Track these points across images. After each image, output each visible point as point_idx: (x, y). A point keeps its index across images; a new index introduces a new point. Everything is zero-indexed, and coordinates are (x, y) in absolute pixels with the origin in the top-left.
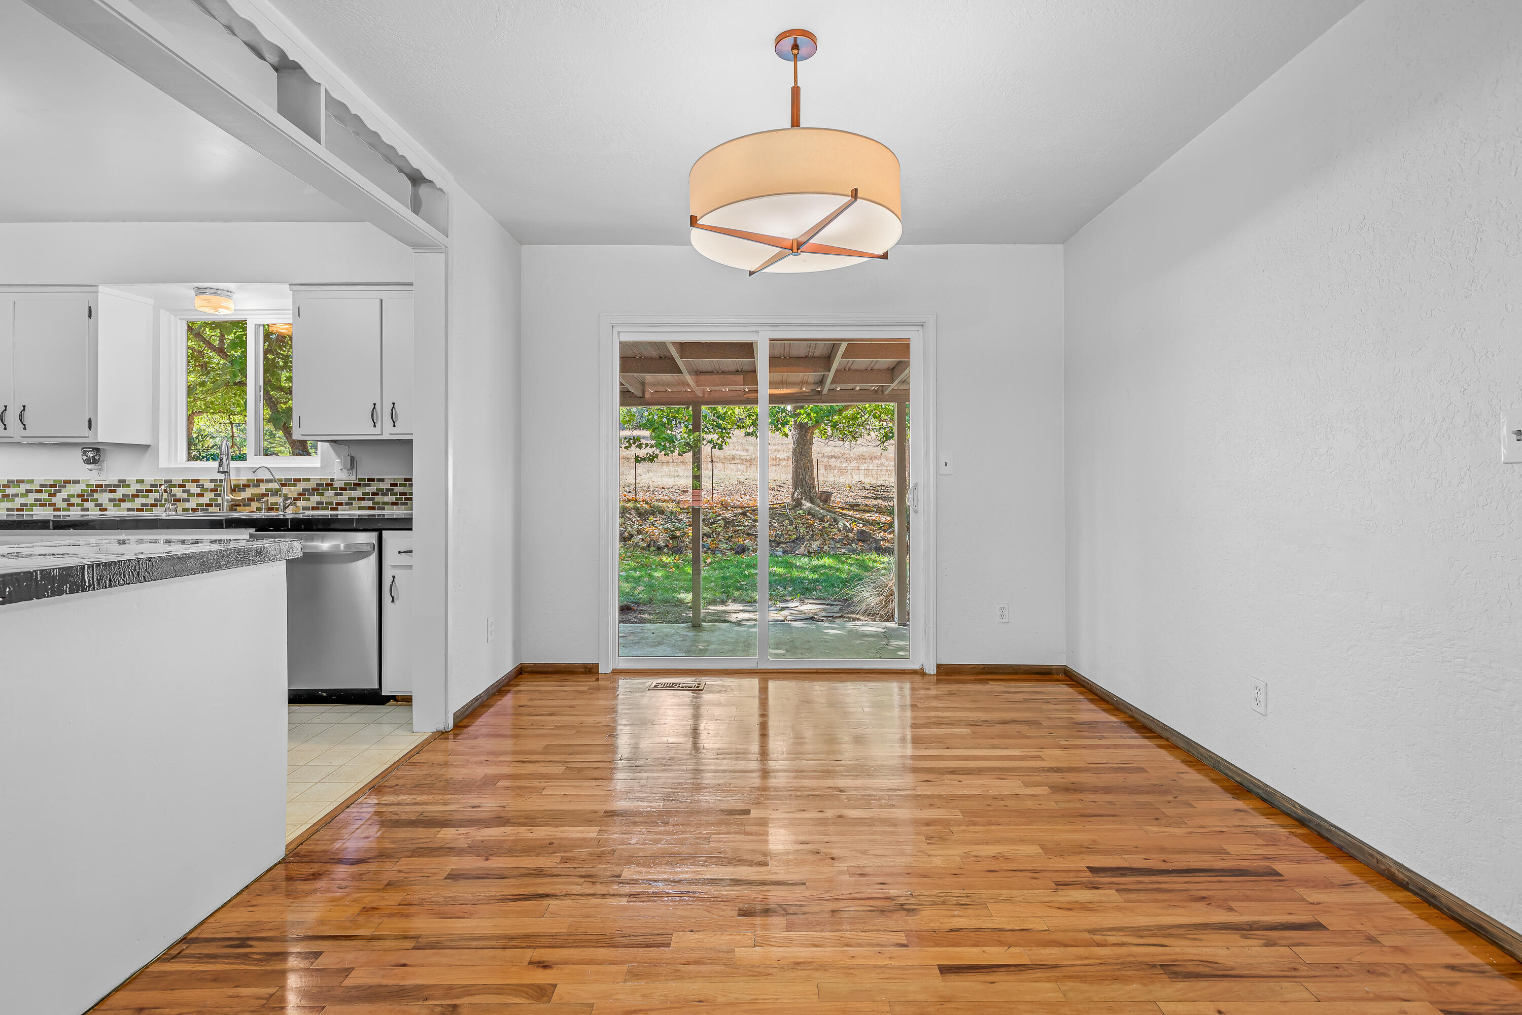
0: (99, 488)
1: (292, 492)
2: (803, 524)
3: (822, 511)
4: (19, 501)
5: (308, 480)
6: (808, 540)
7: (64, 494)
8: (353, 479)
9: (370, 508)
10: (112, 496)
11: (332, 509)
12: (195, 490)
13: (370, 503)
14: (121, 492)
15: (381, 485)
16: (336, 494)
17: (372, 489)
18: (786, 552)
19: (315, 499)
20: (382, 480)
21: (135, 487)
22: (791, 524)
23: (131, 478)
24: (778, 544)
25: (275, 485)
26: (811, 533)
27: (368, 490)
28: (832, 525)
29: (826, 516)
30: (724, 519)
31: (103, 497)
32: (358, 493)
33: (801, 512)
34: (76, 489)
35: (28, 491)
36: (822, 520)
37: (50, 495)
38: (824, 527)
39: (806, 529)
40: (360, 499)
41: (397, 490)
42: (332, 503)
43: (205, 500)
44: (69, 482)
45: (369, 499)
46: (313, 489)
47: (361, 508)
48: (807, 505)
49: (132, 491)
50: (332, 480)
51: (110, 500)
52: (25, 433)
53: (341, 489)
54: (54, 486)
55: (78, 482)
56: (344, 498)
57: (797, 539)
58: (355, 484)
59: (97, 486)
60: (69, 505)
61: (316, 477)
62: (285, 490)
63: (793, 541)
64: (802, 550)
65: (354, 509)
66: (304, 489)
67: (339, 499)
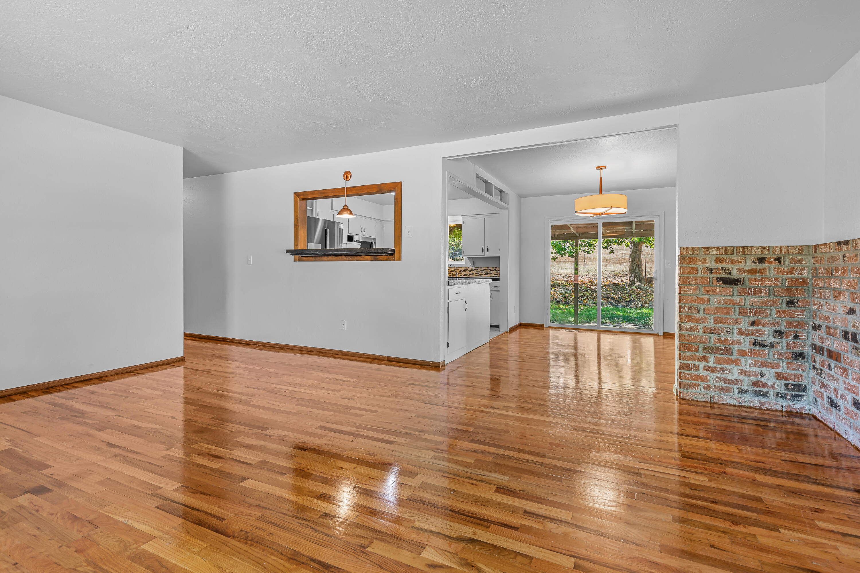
1: (458, 271)
2: (634, 293)
3: (646, 287)
6: (637, 301)
11: (468, 276)
13: (478, 275)
15: (481, 269)
17: (479, 270)
18: (623, 306)
19: (464, 273)
20: (481, 268)
22: (627, 293)
24: (620, 302)
25: (454, 269)
26: (639, 298)
27: (477, 271)
28: (651, 294)
29: (648, 289)
30: (591, 290)
32: (475, 272)
33: (634, 287)
36: (646, 291)
38: (646, 295)
39: (636, 295)
41: (485, 271)
42: (468, 274)
45: (478, 273)
46: (463, 270)
47: (475, 276)
48: (637, 283)
50: (468, 267)
53: (470, 270)
56: (471, 273)
57: (630, 300)
58: (474, 269)
61: (464, 267)
62: (456, 270)
63: (628, 302)
64: (632, 305)
66: (461, 270)
67: (470, 273)
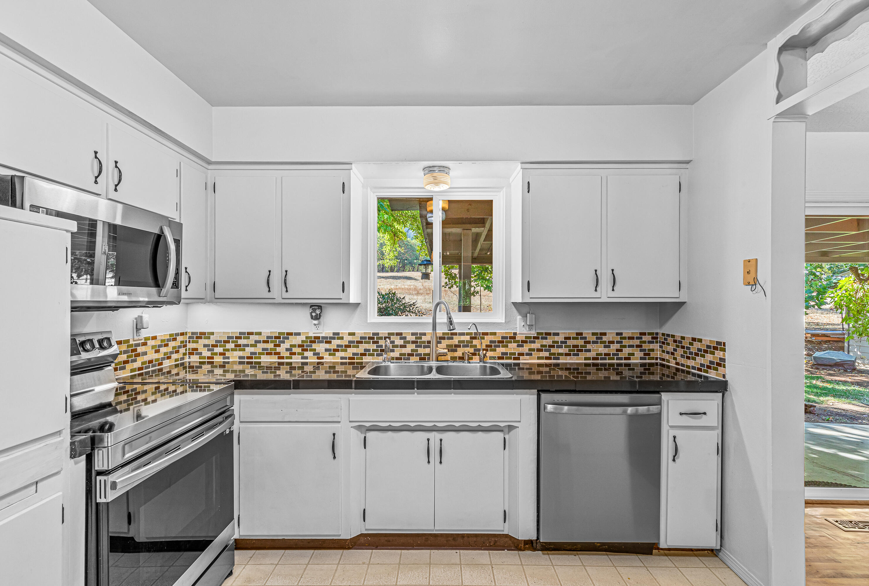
0: (317, 339)
1: (481, 343)
4: (249, 350)
5: (495, 334)
7: (287, 345)
8: (533, 333)
9: (547, 358)
10: (327, 346)
11: (515, 359)
12: (399, 342)
13: (547, 354)
14: (336, 342)
15: (556, 338)
16: (518, 346)
17: (549, 341)
19: (500, 350)
20: (557, 334)
21: (347, 339)
23: (344, 331)
25: (467, 338)
27: (545, 342)
31: (320, 348)
32: (537, 345)
34: (298, 340)
35: (257, 342)
37: (275, 345)
40: (539, 350)
41: (570, 342)
42: (514, 354)
43: (408, 350)
44: (291, 334)
45: (546, 351)
46: (499, 342)
47: (539, 358)
49: (345, 342)
50: (515, 334)
51: (326, 350)
52: (285, 295)
53: (523, 342)
54: (279, 338)
55: (299, 334)
56: (525, 349)
58: (535, 338)
59: (316, 338)
60: (291, 354)
61: (501, 331)
62: (475, 342)
65: (534, 359)
66: (491, 342)
67: (521, 350)
